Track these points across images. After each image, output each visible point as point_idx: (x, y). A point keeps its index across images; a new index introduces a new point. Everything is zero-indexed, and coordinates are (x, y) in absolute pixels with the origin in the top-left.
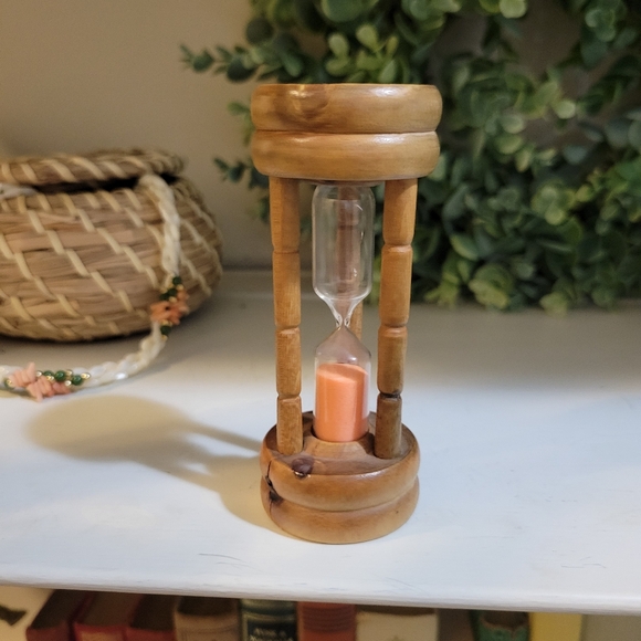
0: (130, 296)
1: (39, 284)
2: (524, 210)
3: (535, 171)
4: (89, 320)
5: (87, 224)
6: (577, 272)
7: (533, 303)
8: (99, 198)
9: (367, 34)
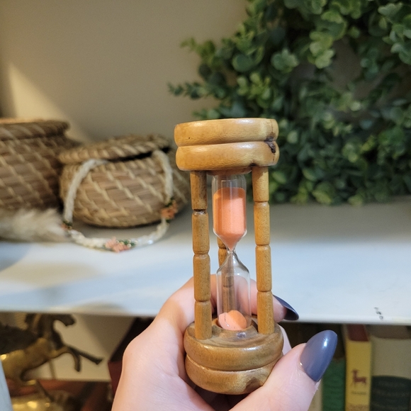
0: (152, 207)
1: (114, 204)
2: (337, 155)
3: (343, 136)
4: (134, 218)
5: (132, 175)
6: (368, 184)
7: (345, 200)
8: (136, 164)
9: (255, 77)
